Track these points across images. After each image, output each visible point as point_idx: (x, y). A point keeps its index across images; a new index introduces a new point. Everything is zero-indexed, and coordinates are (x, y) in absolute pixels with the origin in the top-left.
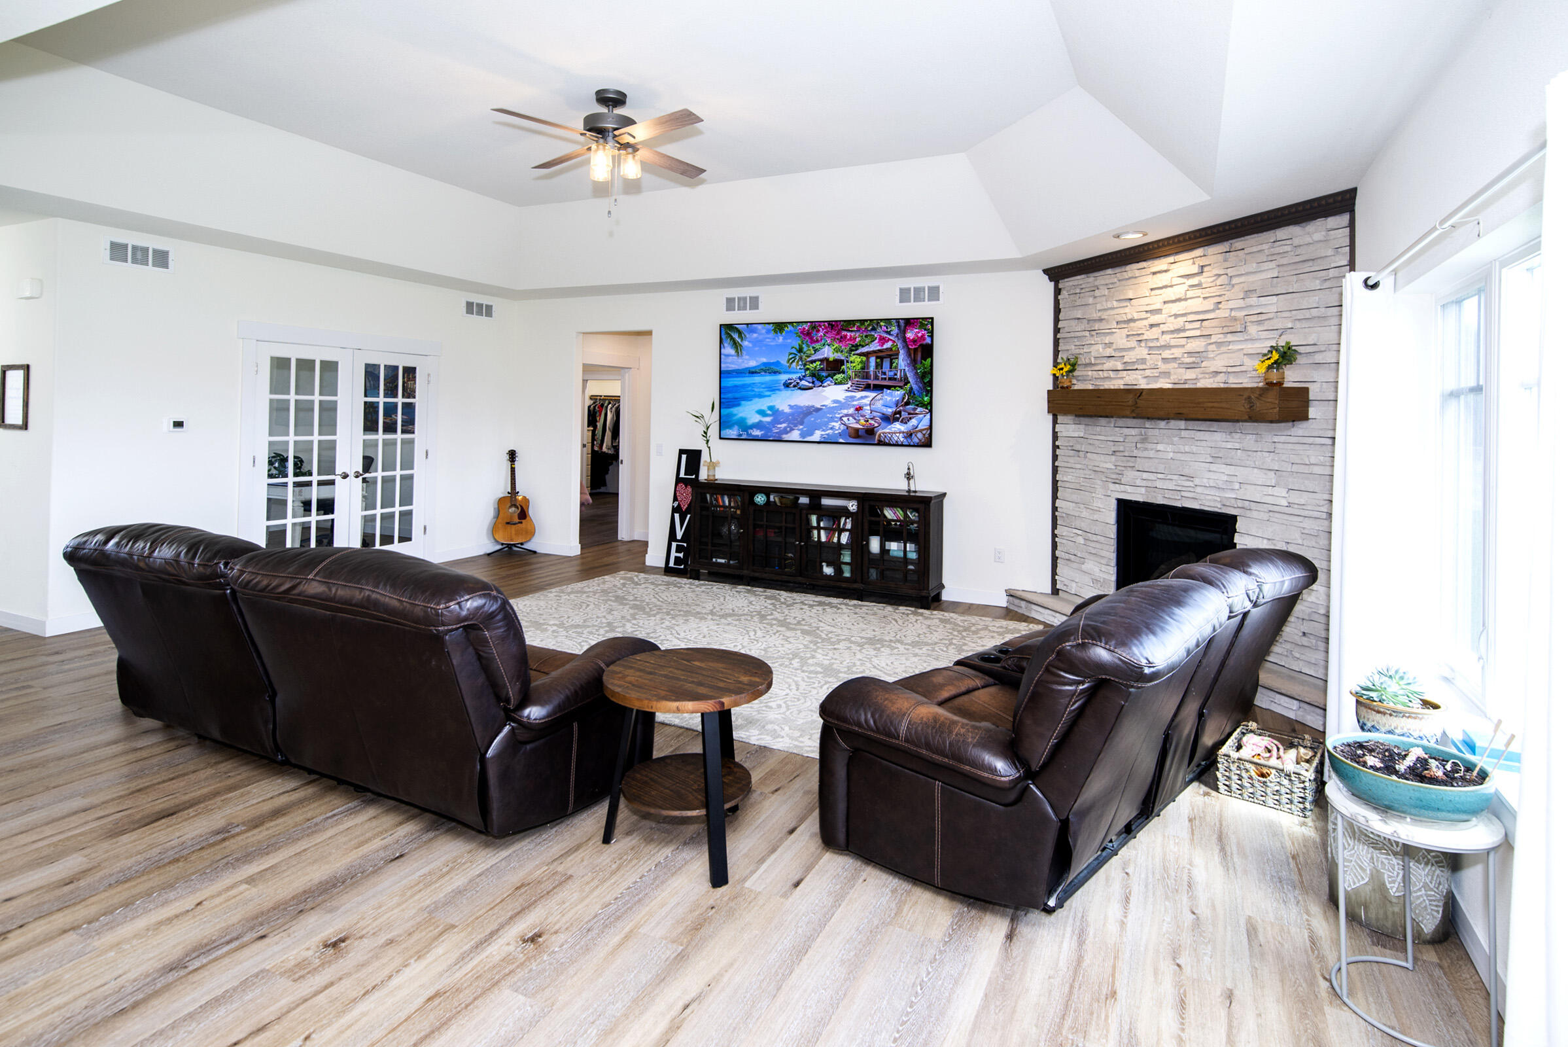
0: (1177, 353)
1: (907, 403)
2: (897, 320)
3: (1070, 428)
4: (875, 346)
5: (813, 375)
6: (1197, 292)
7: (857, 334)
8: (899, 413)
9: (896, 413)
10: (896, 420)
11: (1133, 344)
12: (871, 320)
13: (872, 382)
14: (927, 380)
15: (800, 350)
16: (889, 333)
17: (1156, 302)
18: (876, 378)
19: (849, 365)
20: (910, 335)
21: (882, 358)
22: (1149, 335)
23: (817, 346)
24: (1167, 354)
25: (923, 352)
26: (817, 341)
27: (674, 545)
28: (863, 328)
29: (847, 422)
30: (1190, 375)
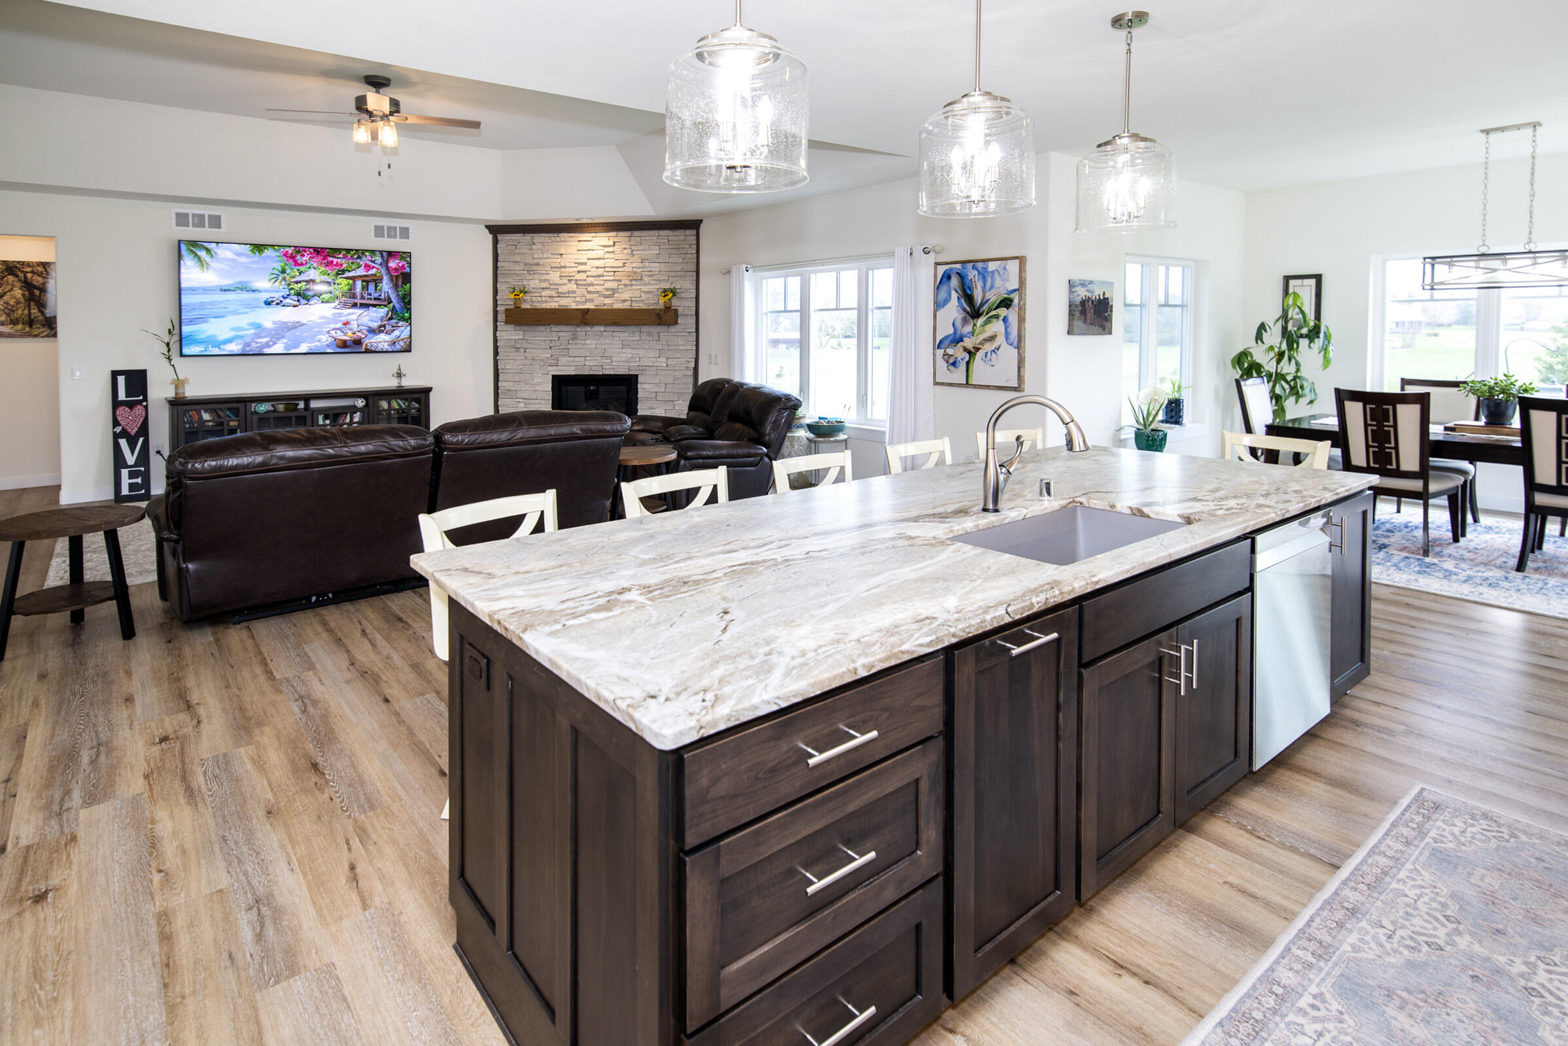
0: (599, 288)
1: (391, 319)
2: (381, 252)
3: (509, 334)
4: (361, 272)
5: (298, 294)
6: (612, 256)
7: (344, 261)
8: (384, 326)
9: (381, 326)
10: (382, 332)
11: (565, 281)
12: (357, 250)
13: (358, 301)
14: (407, 300)
15: (283, 272)
16: (373, 262)
17: (583, 257)
18: (362, 298)
19: (336, 286)
20: (393, 264)
21: (368, 282)
22: (578, 276)
23: (302, 268)
24: (590, 289)
25: (403, 278)
26: (302, 264)
27: (125, 473)
28: (349, 256)
29: (335, 335)
30: (608, 301)
